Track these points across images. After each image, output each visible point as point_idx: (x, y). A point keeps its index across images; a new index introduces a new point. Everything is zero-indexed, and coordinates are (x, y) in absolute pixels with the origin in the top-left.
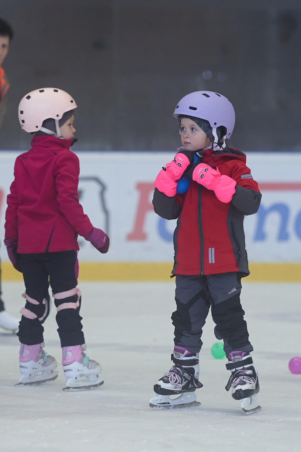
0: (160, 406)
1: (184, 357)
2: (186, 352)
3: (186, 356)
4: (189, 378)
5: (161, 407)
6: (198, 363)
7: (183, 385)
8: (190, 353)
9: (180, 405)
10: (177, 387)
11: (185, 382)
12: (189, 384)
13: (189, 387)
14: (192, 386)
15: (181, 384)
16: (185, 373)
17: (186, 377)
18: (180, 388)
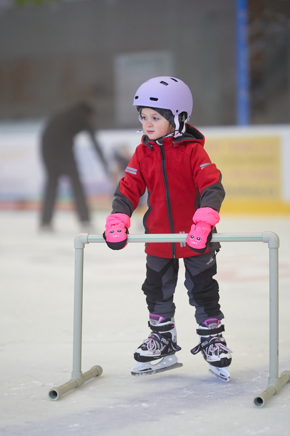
0: (142, 373)
2: (161, 318)
4: (167, 343)
6: (174, 327)
7: (162, 350)
9: (162, 369)
10: (156, 353)
11: (163, 347)
12: (168, 348)
13: (168, 351)
14: (171, 350)
15: (160, 349)
16: (162, 339)
17: (164, 342)
18: (159, 353)
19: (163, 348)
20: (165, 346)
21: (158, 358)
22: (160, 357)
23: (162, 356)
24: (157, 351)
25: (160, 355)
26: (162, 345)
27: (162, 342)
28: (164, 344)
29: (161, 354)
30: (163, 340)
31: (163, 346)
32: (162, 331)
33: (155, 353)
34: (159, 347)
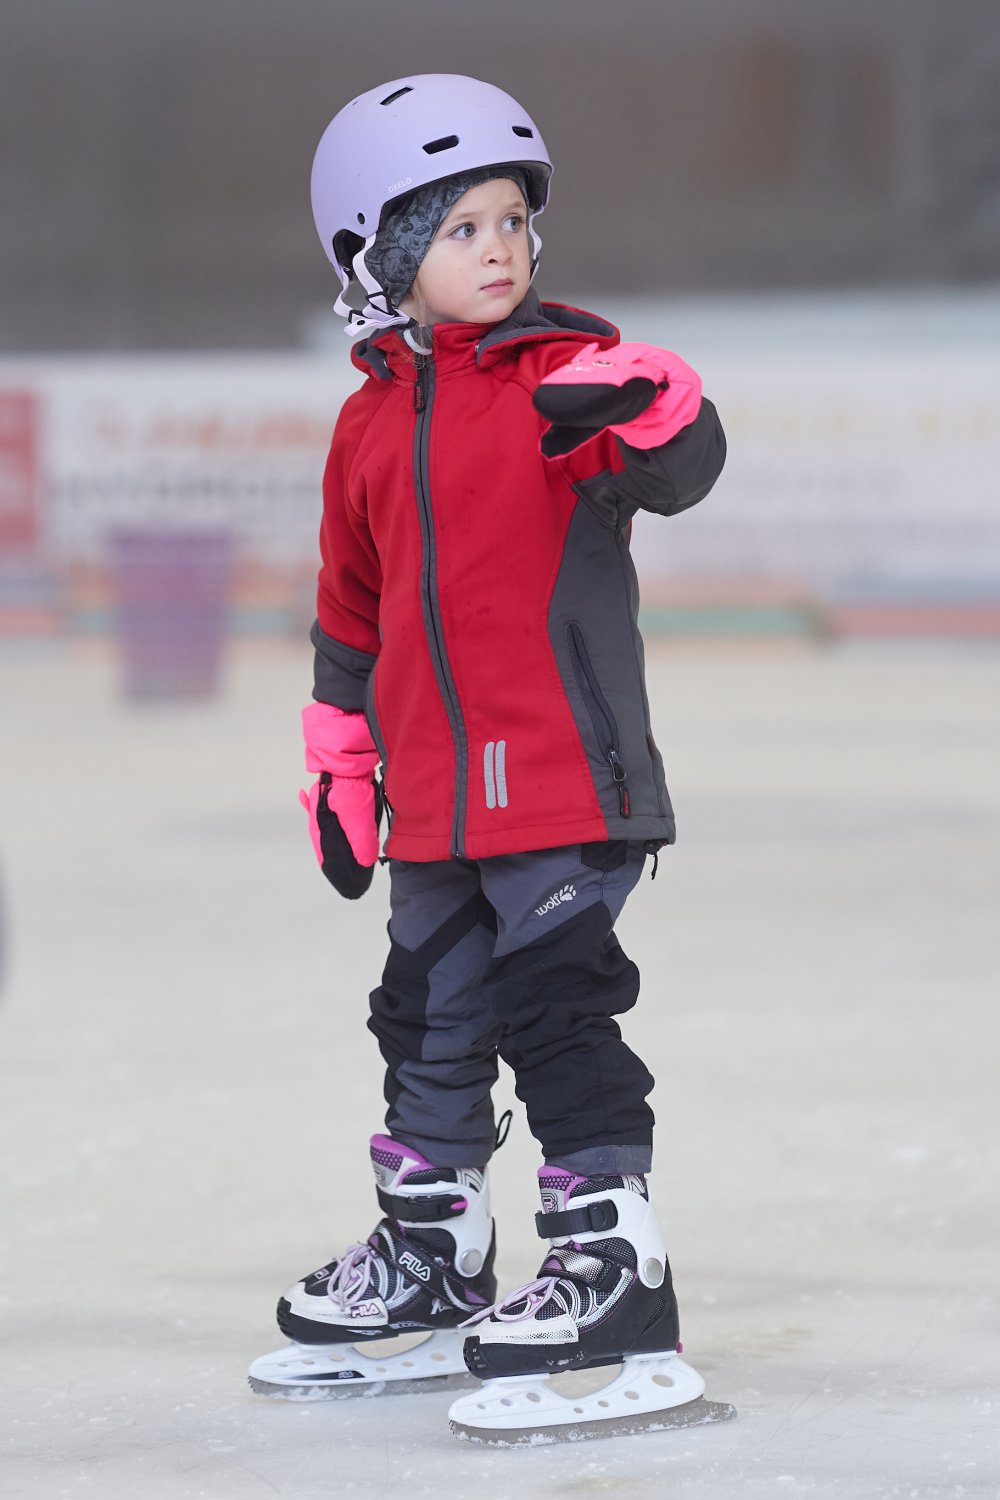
0: (307, 1389)
1: (398, 1185)
2: (409, 1164)
3: (408, 1180)
4: (424, 1274)
5: (312, 1392)
6: (461, 1212)
7: (396, 1301)
8: (426, 1167)
9: (423, 1379)
10: (362, 1310)
11: (407, 1291)
12: (432, 1297)
13: (434, 1312)
14: (444, 1308)
15: (384, 1301)
16: (406, 1254)
17: (411, 1269)
18: (379, 1314)
19: (402, 1296)
20: (414, 1288)
21: (371, 1333)
22: (386, 1332)
23: (395, 1326)
24: (368, 1302)
25: (384, 1321)
26: (400, 1280)
27: (403, 1269)
28: (410, 1279)
29: (391, 1321)
30: (409, 1259)
31: (406, 1286)
32: (407, 1220)
33: (355, 1312)
34: (383, 1289)
